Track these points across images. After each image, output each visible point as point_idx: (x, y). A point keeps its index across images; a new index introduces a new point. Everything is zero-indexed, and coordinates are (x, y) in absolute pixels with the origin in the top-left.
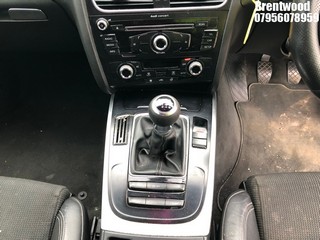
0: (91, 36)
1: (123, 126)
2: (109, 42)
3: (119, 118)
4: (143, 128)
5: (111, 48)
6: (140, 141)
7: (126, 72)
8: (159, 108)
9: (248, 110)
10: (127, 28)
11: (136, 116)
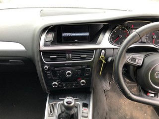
0: (41, 72)
1: (52, 107)
2: (48, 74)
3: (51, 104)
4: (61, 109)
5: (49, 76)
6: (60, 115)
7: (55, 85)
8: (67, 103)
9: (110, 94)
10: (56, 69)
11: (58, 103)
